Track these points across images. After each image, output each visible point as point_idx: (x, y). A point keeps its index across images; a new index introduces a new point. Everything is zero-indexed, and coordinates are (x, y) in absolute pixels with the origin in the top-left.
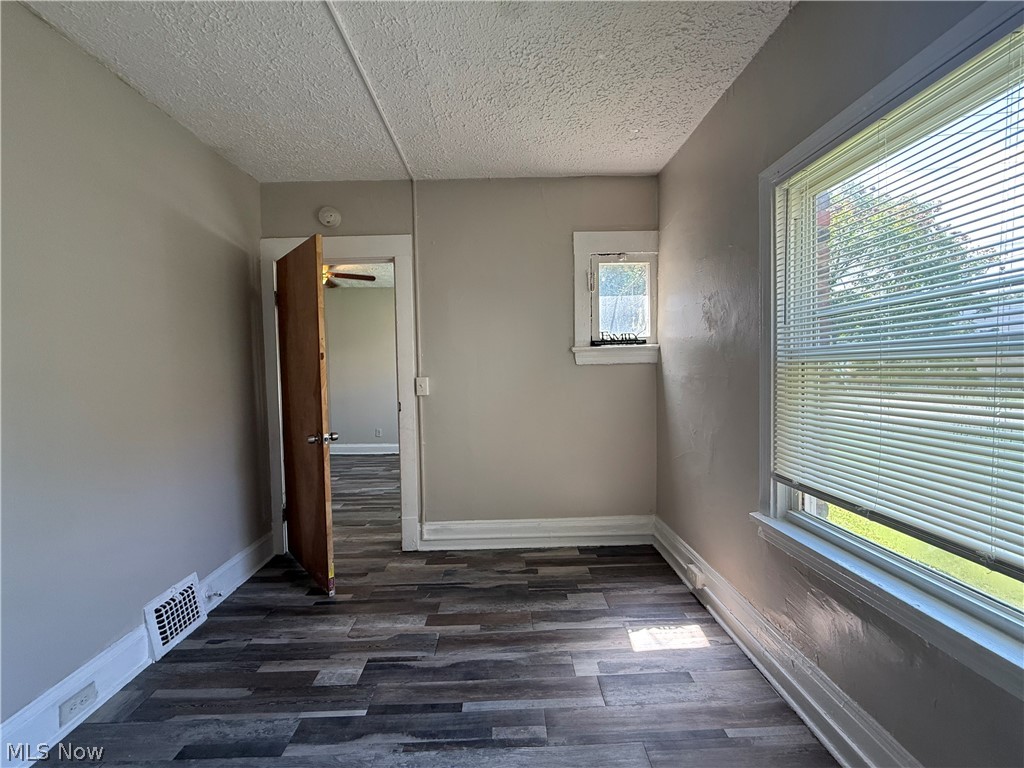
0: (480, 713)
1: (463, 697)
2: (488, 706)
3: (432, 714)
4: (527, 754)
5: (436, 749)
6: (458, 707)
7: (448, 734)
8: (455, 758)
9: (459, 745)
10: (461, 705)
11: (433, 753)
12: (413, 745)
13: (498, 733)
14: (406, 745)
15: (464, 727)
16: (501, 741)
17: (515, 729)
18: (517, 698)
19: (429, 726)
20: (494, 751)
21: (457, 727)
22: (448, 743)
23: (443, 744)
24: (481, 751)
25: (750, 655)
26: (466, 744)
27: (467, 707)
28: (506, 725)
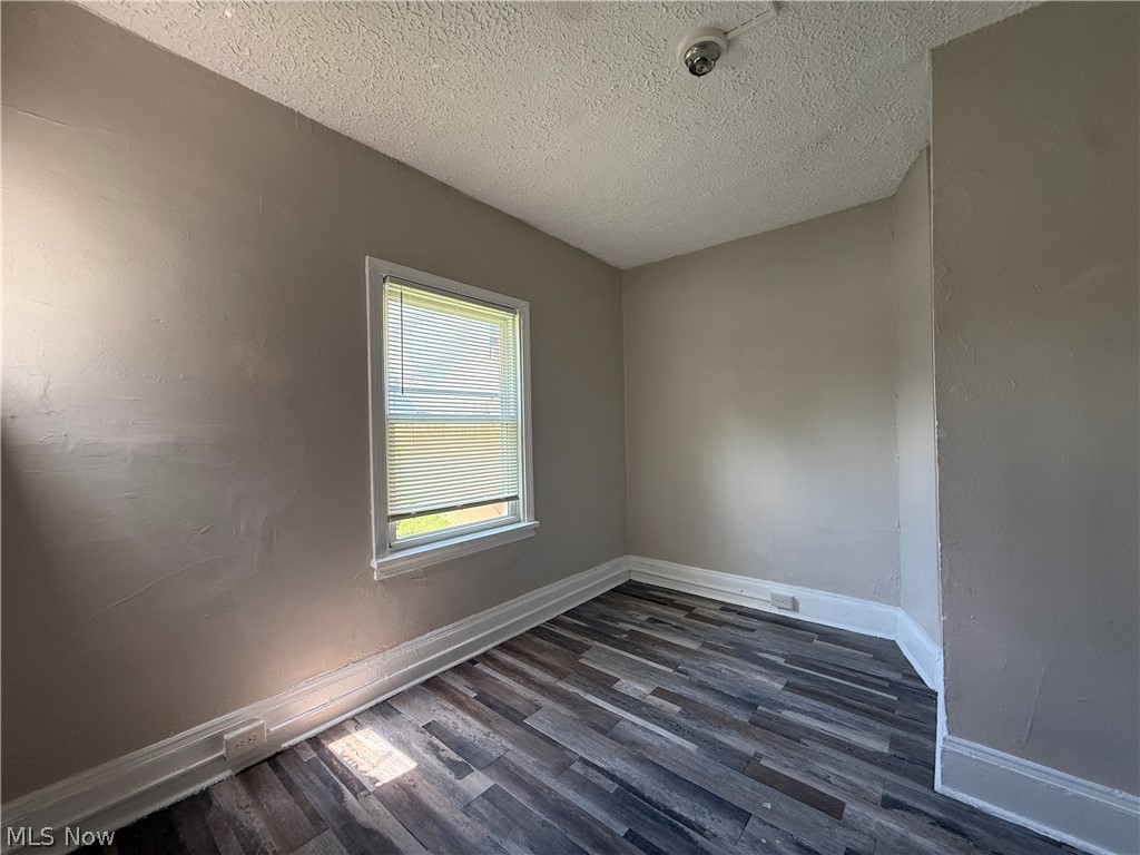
0: (612, 813)
1: (618, 844)
2: (600, 815)
3: (662, 848)
4: (600, 760)
5: (673, 812)
6: (630, 836)
7: (655, 817)
8: (659, 793)
9: (649, 801)
10: (626, 836)
11: (677, 810)
12: (693, 829)
13: (612, 787)
14: (702, 834)
15: (637, 813)
16: (613, 780)
17: (595, 780)
18: (567, 802)
19: (670, 837)
20: (623, 778)
21: (643, 817)
22: (658, 808)
23: (664, 812)
24: (633, 784)
25: (373, 703)
26: (644, 798)
27: (622, 830)
28: (599, 788)
